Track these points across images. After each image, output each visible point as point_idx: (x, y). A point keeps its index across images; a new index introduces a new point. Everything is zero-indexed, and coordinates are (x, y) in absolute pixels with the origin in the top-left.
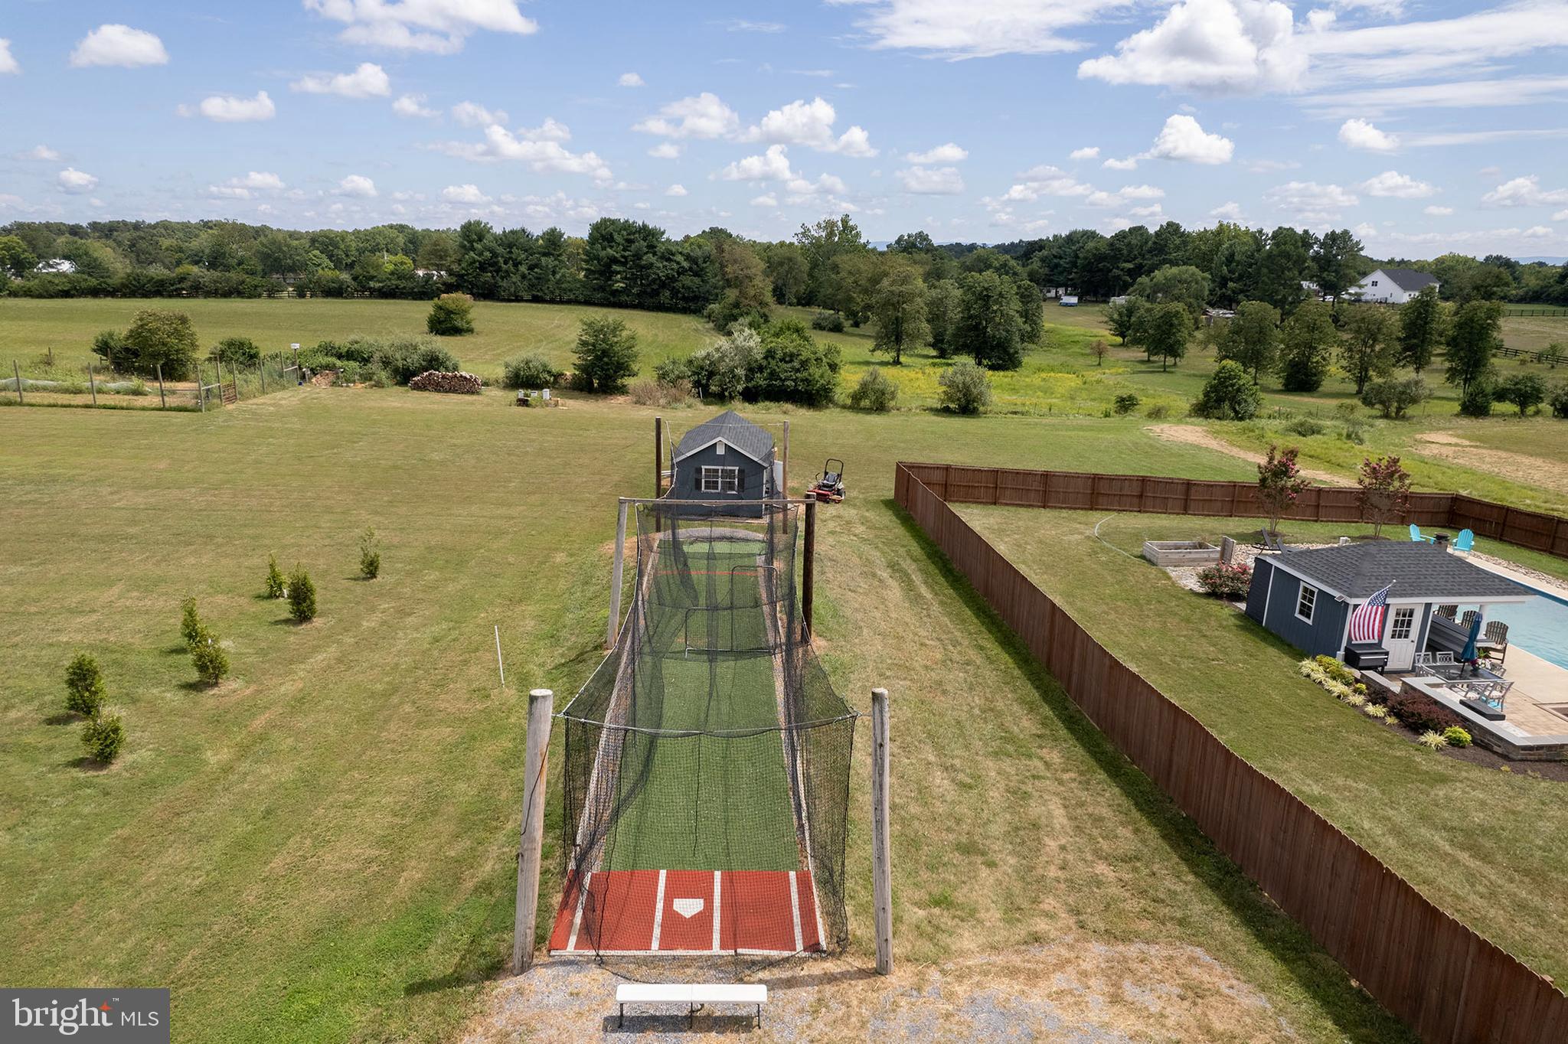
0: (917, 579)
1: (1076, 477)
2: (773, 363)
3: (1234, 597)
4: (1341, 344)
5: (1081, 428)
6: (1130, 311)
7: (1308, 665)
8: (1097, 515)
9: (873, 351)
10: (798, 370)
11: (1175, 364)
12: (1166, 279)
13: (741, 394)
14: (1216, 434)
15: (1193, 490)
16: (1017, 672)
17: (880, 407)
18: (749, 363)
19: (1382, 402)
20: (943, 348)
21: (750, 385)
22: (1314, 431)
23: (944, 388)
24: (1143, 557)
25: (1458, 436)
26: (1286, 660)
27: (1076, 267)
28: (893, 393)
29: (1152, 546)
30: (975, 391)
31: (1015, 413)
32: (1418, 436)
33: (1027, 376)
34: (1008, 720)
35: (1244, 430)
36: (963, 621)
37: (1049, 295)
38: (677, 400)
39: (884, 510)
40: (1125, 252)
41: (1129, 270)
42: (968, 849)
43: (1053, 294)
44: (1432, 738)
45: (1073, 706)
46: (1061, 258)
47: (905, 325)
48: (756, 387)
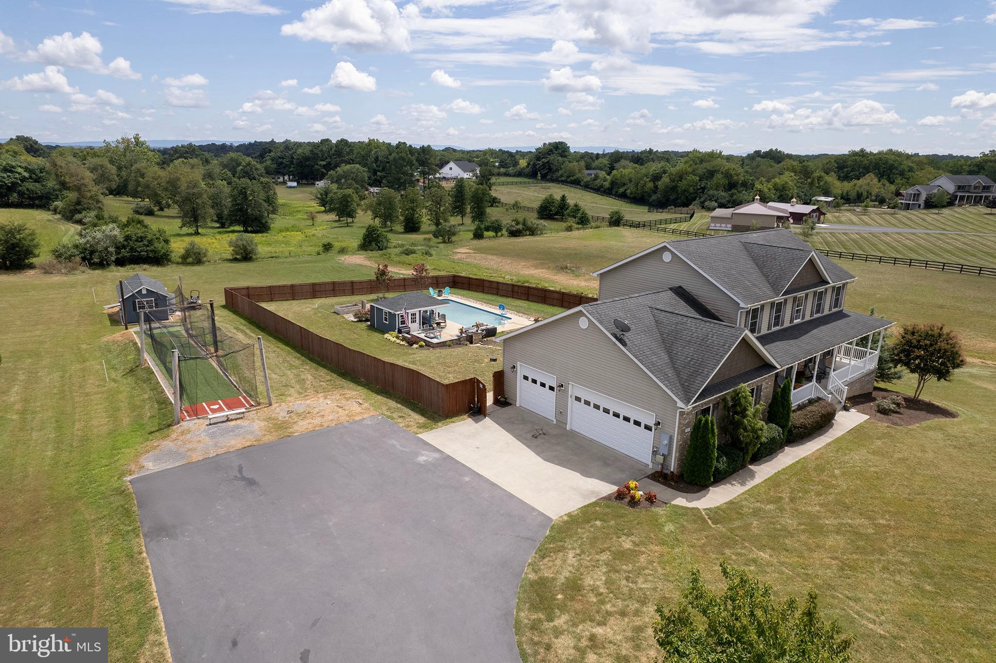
0: (248, 331)
1: (306, 285)
2: (131, 243)
3: (367, 320)
4: (426, 207)
5: (307, 262)
6: (327, 192)
7: (386, 336)
8: (317, 300)
9: (181, 227)
10: (147, 246)
11: (353, 221)
12: (344, 172)
13: (114, 262)
14: (369, 258)
15: (354, 284)
16: (292, 351)
17: (198, 261)
18: (116, 244)
19: (442, 236)
20: (223, 222)
21: (119, 256)
22: (413, 252)
23: (232, 248)
24: (335, 312)
25: (470, 249)
26: (381, 335)
27: (293, 164)
28: (205, 253)
29: (338, 307)
30: (249, 248)
31: (272, 257)
32: (454, 251)
33: (275, 236)
34: (291, 362)
35: (382, 255)
36: (270, 341)
37: (279, 180)
38: (74, 269)
39: (223, 309)
40: (320, 155)
41: (324, 165)
42: (286, 386)
43: (281, 179)
44: (415, 346)
45: (311, 356)
46: (283, 158)
47: (199, 212)
48: (123, 257)
